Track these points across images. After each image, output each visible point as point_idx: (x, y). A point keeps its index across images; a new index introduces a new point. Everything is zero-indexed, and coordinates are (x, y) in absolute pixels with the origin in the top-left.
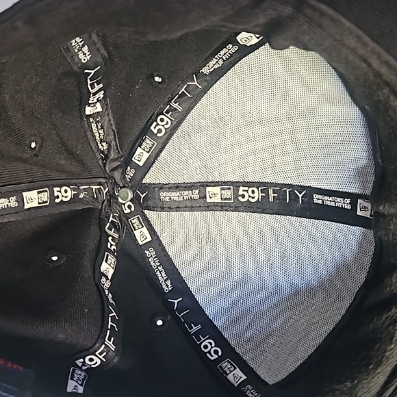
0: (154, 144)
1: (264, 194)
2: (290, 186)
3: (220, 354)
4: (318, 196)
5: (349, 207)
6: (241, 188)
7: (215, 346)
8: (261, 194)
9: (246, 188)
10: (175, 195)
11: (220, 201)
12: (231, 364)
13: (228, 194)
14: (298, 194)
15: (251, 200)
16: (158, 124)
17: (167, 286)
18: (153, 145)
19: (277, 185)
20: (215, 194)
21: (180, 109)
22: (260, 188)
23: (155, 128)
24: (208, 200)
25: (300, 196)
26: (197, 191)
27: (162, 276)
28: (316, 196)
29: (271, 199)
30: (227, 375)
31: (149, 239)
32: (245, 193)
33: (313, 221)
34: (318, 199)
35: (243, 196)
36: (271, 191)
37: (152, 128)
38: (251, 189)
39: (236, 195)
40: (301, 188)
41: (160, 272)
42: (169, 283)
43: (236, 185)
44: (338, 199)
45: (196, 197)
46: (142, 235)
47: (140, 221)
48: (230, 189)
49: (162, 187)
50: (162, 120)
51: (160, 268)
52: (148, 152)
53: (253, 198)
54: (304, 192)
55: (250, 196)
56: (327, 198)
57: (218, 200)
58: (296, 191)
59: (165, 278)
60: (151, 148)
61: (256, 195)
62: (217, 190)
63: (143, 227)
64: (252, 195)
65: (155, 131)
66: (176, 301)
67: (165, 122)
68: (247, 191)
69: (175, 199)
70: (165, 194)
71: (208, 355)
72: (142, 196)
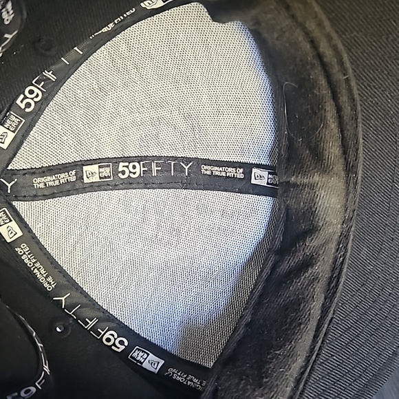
0: (21, 121)
1: (146, 169)
2: (175, 158)
3: (126, 344)
4: (206, 167)
5: (242, 176)
6: (121, 164)
7: (118, 337)
8: (142, 169)
9: (127, 164)
10: (50, 180)
11: (98, 180)
12: (143, 351)
13: (107, 171)
14: (184, 166)
15: (132, 175)
16: (26, 97)
17: (49, 283)
18: (20, 123)
19: (160, 158)
20: (92, 173)
21: (53, 78)
22: (142, 163)
23: (22, 102)
24: (86, 180)
25: (186, 168)
26: (74, 173)
27: (40, 273)
28: (204, 168)
29: (154, 174)
30: (142, 363)
31: (20, 233)
32: (125, 169)
33: (200, 192)
34: (207, 170)
35: (123, 173)
36: (154, 165)
37: (18, 102)
38: (131, 164)
39: (116, 172)
40: (187, 160)
41: (38, 269)
42: (50, 279)
43: (116, 161)
44: (230, 169)
45: (73, 179)
46: (10, 230)
47: (7, 215)
48: (108, 166)
49: (34, 172)
50: (31, 92)
51: (38, 265)
52: (14, 132)
53: (134, 173)
54: (191, 164)
55: (130, 172)
56: (216, 168)
57: (96, 179)
58: (182, 163)
59: (45, 276)
60: (17, 127)
61: (137, 170)
62: (95, 168)
63: (11, 221)
64: (133, 171)
65: (23, 106)
66: (63, 299)
67: (35, 95)
68: (127, 167)
69: (51, 184)
70: (39, 180)
71: (113, 347)
72: (9, 186)
